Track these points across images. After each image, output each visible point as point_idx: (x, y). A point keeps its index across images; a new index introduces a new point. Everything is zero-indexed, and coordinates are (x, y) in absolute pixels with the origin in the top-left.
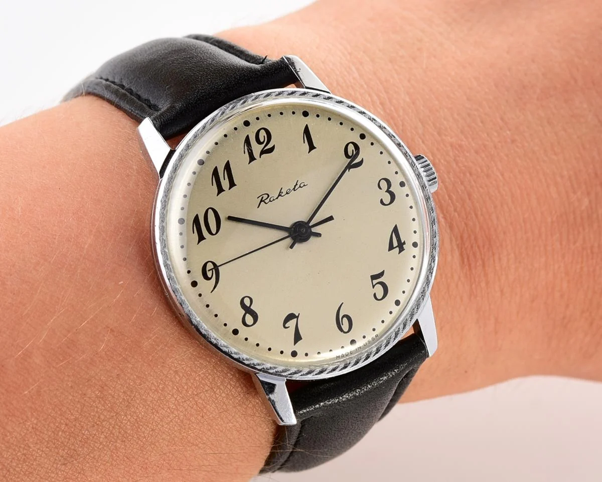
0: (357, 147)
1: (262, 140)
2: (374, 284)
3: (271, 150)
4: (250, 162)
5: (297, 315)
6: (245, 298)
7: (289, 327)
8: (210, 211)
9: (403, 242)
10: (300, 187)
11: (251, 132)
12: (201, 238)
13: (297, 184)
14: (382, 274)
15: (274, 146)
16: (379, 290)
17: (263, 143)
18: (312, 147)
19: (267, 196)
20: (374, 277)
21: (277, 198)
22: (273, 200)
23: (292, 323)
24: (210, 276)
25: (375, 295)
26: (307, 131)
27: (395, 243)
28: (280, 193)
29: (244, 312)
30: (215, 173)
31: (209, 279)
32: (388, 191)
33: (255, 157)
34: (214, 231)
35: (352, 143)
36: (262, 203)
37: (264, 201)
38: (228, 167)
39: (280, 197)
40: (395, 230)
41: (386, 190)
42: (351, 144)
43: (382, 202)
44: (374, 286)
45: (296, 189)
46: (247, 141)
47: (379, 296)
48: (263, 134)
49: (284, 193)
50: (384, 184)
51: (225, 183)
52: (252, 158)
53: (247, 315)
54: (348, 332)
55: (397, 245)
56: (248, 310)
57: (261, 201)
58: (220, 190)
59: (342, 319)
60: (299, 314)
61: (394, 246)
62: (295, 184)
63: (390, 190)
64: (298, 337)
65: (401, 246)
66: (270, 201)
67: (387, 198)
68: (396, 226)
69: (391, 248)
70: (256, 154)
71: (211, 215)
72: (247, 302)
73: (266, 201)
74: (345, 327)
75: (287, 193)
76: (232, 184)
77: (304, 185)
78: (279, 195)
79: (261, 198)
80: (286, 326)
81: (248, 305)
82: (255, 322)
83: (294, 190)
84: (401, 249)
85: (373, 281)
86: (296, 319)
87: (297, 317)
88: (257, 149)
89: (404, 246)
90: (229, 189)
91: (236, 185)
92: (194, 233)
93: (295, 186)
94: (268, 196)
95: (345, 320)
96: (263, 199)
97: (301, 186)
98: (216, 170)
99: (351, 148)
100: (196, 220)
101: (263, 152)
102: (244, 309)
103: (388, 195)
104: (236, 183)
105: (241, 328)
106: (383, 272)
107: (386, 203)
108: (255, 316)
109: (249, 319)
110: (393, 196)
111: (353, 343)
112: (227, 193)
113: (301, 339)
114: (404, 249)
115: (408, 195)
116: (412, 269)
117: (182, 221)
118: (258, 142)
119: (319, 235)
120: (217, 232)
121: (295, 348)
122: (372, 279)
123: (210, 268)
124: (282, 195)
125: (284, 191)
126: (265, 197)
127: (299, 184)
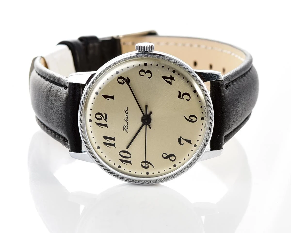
0: (121, 78)
1: (100, 118)
3: (106, 116)
4: (107, 127)
5: (180, 137)
6: (163, 156)
8: (120, 153)
9: (170, 77)
10: (127, 111)
11: (95, 121)
12: (130, 162)
13: (125, 112)
14: (180, 93)
15: (105, 114)
16: (186, 97)
17: (101, 118)
18: (112, 97)
19: (124, 127)
20: (179, 97)
21: (128, 123)
22: (128, 125)
23: (182, 141)
26: (105, 96)
27: (169, 80)
28: (126, 120)
29: (168, 159)
30: (106, 144)
31: (148, 167)
32: (146, 73)
33: (106, 124)
34: (129, 156)
35: (118, 78)
36: (127, 130)
37: (126, 129)
38: (105, 138)
39: (128, 121)
40: (164, 77)
43: (149, 78)
44: (183, 99)
46: (98, 124)
47: (188, 98)
48: (98, 116)
50: (142, 73)
51: (112, 142)
52: (106, 125)
53: (170, 158)
54: (197, 119)
56: (168, 157)
57: (126, 130)
58: (113, 145)
60: (180, 136)
63: (145, 71)
64: (189, 141)
66: (127, 126)
67: (149, 75)
68: (162, 76)
69: (170, 83)
70: (105, 123)
71: (122, 154)
72: (165, 156)
73: (127, 128)
74: (194, 119)
75: (127, 117)
76: (113, 139)
77: (127, 108)
79: (124, 129)
80: (182, 144)
82: (175, 157)
85: (181, 98)
87: (181, 138)
88: (103, 122)
89: (172, 77)
90: (115, 141)
92: (127, 164)
93: (126, 113)
95: (191, 118)
96: (125, 129)
97: (127, 110)
98: (104, 143)
99: (120, 80)
100: (122, 161)
101: (105, 120)
102: (167, 158)
103: (147, 73)
104: (114, 137)
105: (174, 163)
106: (179, 91)
107: (150, 76)
108: (173, 155)
109: (172, 158)
110: (149, 72)
111: (202, 119)
112: (116, 143)
113: (190, 140)
114: (174, 78)
115: (151, 64)
116: (184, 78)
117: (119, 167)
118: (100, 119)
119: (151, 113)
120: (130, 154)
121: (193, 144)
122: (180, 98)
123: (144, 164)
124: (127, 120)
125: (126, 118)
126: (125, 127)
127: (125, 111)
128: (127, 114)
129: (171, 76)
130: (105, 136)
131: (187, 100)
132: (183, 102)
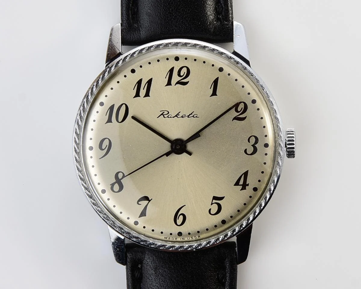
0: (246, 107)
1: (182, 75)
2: (213, 203)
3: (185, 84)
4: (167, 85)
5: (150, 199)
6: (120, 173)
7: (141, 204)
8: (124, 105)
9: (247, 183)
10: (193, 116)
11: (177, 65)
12: (110, 121)
13: (191, 114)
14: (221, 198)
15: (188, 82)
16: (215, 208)
18: (214, 93)
19: (167, 112)
20: (215, 198)
21: (174, 117)
22: (171, 117)
23: (144, 203)
24: (103, 148)
26: (216, 82)
27: (241, 182)
28: (177, 114)
29: (115, 181)
30: (139, 83)
31: (102, 149)
32: (253, 146)
33: (172, 84)
34: (120, 120)
35: (244, 103)
36: (162, 116)
37: (163, 115)
38: (150, 82)
39: (176, 117)
40: (246, 174)
41: (252, 144)
42: (242, 103)
43: (245, 151)
44: (212, 204)
45: (189, 117)
46: (171, 71)
47: (213, 212)
48: (184, 71)
49: (180, 116)
50: (253, 140)
51: (143, 92)
52: (169, 83)
53: (116, 184)
54: (179, 226)
55: (242, 184)
56: (118, 181)
57: (162, 114)
58: (137, 95)
59: (180, 215)
60: (152, 199)
61: (240, 184)
62: (190, 113)
63: (255, 145)
64: (143, 214)
65: (244, 186)
66: (168, 117)
67: (250, 150)
68: (248, 171)
69: (237, 184)
70: (173, 81)
71: (123, 108)
72: (120, 176)
73: (165, 116)
74: (179, 221)
75: (182, 117)
76: (147, 95)
77: (196, 117)
78: (176, 116)
79: (163, 112)
80: (139, 203)
81: (120, 178)
82: (119, 191)
83: (188, 117)
85: (214, 200)
86: (148, 201)
87: (150, 201)
88: (175, 78)
89: (247, 187)
90: (144, 97)
91: (149, 96)
92: (106, 115)
93: (190, 115)
94: (168, 113)
95: (181, 217)
96: (164, 114)
97: (195, 116)
98: (141, 81)
99: (242, 106)
100: (112, 108)
101: (178, 83)
102: (116, 179)
103: (252, 148)
104: (150, 95)
105: (108, 191)
106: (224, 197)
107: (248, 153)
108: (121, 187)
109: (116, 187)
110: (255, 150)
111: (180, 234)
112: (141, 99)
113: (145, 216)
114: (245, 189)
115: (266, 154)
116: (245, 204)
117: (102, 104)
118: (179, 74)
119: (190, 154)
120: (122, 122)
121: (138, 220)
123: (106, 143)
124: (178, 116)
125: (181, 115)
127: (193, 114)
128: (188, 116)
129: (248, 185)
131: (210, 210)
132: (207, 203)
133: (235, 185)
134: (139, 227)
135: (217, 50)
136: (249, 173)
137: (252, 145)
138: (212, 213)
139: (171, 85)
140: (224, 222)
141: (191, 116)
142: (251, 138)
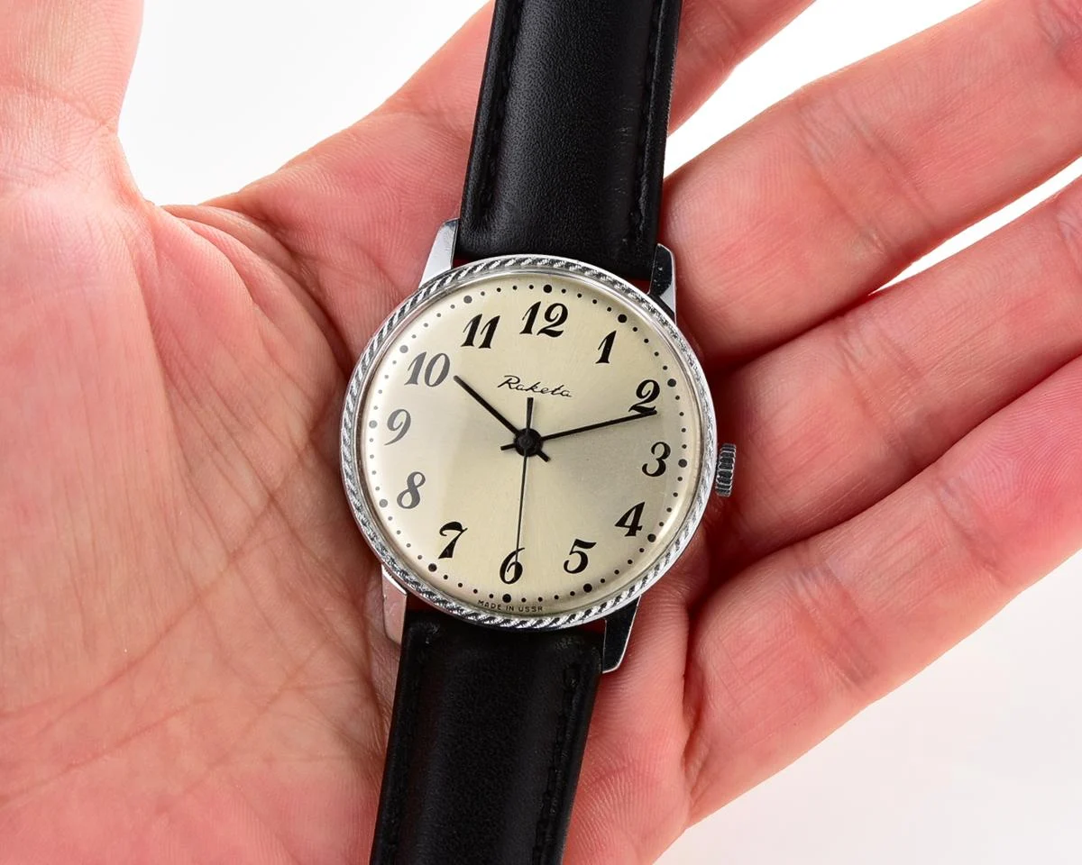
0: (656, 390)
1: (552, 317)
2: (574, 550)
3: (556, 334)
4: (523, 332)
5: (464, 528)
6: (418, 475)
7: (446, 535)
8: (443, 358)
9: (639, 525)
10: (561, 394)
11: (546, 300)
12: (413, 380)
13: (559, 389)
14: (591, 546)
15: (561, 332)
16: (575, 561)
17: (551, 321)
18: (604, 359)
19: (517, 380)
20: (578, 543)
21: (527, 390)
22: (521, 389)
23: (452, 534)
24: (395, 427)
25: (566, 563)
26: (610, 339)
27: (629, 522)
28: (534, 386)
29: (407, 488)
30: (476, 321)
31: (391, 428)
32: (660, 460)
33: (532, 331)
34: (432, 382)
35: (655, 383)
36: (507, 385)
37: (509, 384)
38: (494, 322)
39: (531, 391)
40: (639, 508)
41: (658, 457)
42: (652, 383)
43: (644, 468)
44: (572, 553)
45: (554, 393)
46: (535, 308)
47: (572, 567)
48: (558, 311)
49: (539, 389)
50: (660, 450)
51: (479, 338)
52: (528, 330)
53: (409, 493)
54: (508, 583)
55: (630, 525)
56: (413, 489)
57: (507, 382)
59: (511, 565)
60: (466, 529)
61: (626, 524)
62: (557, 387)
63: (663, 460)
64: (448, 553)
65: (634, 529)
66: (517, 388)
67: (653, 467)
68: (643, 504)
69: (621, 523)
70: (537, 326)
71: (441, 361)
72: (417, 480)
73: (512, 386)
74: (510, 575)
75: (542, 392)
76: (486, 344)
77: (567, 395)
78: (531, 388)
79: (509, 378)
80: (444, 532)
81: (416, 484)
82: (411, 507)
84: (632, 532)
85: (575, 547)
86: (459, 532)
87: (462, 531)
88: (541, 322)
89: (638, 531)
90: (480, 347)
91: (490, 347)
92: (409, 369)
93: (556, 390)
94: (519, 381)
95: (514, 569)
96: (510, 382)
97: (564, 393)
98: (479, 318)
99: (649, 387)
100: (421, 358)
101: (544, 331)
102: (408, 485)
103: (657, 465)
104: (491, 345)
105: (392, 503)
106: (594, 544)
107: (648, 472)
108: (416, 501)
109: (408, 499)
110: (662, 469)
111: (507, 598)
112: (475, 349)
113: (450, 556)
114: (634, 535)
115: (680, 479)
116: (629, 561)
117: (404, 349)
118: (547, 316)
119: (546, 458)
120: (435, 385)
121: (438, 563)
122: (575, 544)
123: (401, 418)
124: (535, 390)
125: (540, 387)
126: (515, 380)
127: (562, 389)
128: (552, 393)
129: (640, 528)
130: (497, 322)
131: (566, 564)
132: (563, 550)
133: (617, 525)
134: (437, 576)
135: (621, 284)
136: (644, 508)
137: (657, 459)
138: (568, 568)
139: (530, 332)
140: (588, 588)
141: (558, 391)
142: (657, 446)
